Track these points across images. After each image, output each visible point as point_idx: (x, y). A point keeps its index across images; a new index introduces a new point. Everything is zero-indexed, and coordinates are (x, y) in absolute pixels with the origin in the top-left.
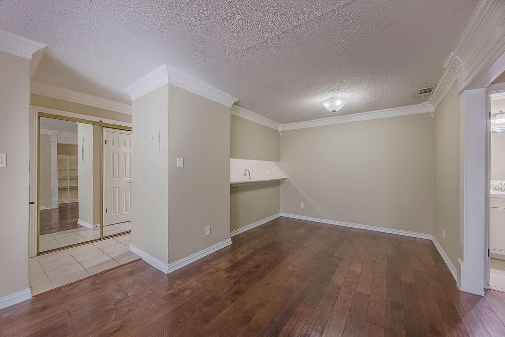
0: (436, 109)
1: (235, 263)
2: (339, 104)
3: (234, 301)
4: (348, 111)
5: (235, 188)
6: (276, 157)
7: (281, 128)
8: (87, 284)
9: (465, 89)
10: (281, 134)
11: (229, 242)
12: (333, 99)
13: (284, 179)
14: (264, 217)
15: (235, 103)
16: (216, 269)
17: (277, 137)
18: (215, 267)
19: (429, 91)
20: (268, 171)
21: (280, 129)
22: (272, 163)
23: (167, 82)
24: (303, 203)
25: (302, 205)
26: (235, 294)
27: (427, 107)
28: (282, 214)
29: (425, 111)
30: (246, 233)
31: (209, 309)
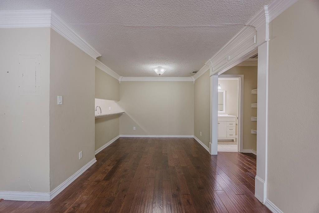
0: (196, 80)
1: (109, 173)
2: (162, 71)
3: (125, 195)
4: (166, 75)
6: (117, 98)
7: (121, 79)
9: (214, 75)
10: (120, 83)
11: (94, 161)
12: (160, 68)
13: (123, 113)
14: (111, 139)
15: (98, 58)
16: (96, 181)
18: (94, 180)
19: (196, 72)
20: (110, 107)
22: (114, 101)
24: (135, 127)
25: (134, 128)
26: (122, 192)
27: (193, 79)
28: (121, 136)
29: (191, 80)
30: (103, 151)
31: (110, 208)
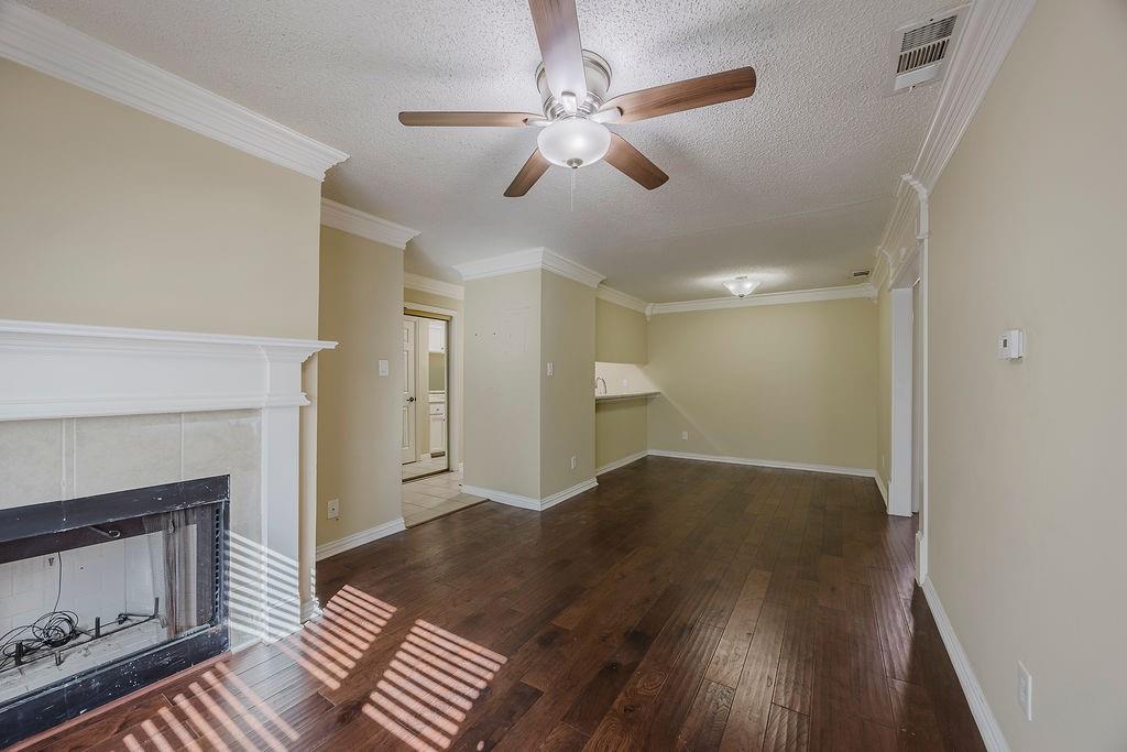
0: (879, 292)
2: (748, 287)
5: (600, 404)
6: (643, 359)
7: (650, 310)
8: (432, 527)
10: (648, 319)
11: (595, 483)
12: (740, 281)
13: (656, 394)
15: (601, 282)
17: (644, 325)
19: (865, 274)
20: (625, 381)
21: (648, 313)
22: (634, 366)
23: (540, 266)
24: (686, 433)
25: (685, 435)
27: (867, 290)
28: (650, 452)
29: (866, 294)
30: (609, 473)
